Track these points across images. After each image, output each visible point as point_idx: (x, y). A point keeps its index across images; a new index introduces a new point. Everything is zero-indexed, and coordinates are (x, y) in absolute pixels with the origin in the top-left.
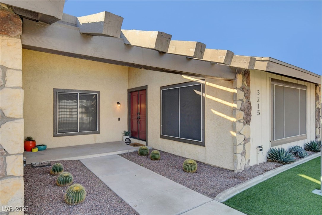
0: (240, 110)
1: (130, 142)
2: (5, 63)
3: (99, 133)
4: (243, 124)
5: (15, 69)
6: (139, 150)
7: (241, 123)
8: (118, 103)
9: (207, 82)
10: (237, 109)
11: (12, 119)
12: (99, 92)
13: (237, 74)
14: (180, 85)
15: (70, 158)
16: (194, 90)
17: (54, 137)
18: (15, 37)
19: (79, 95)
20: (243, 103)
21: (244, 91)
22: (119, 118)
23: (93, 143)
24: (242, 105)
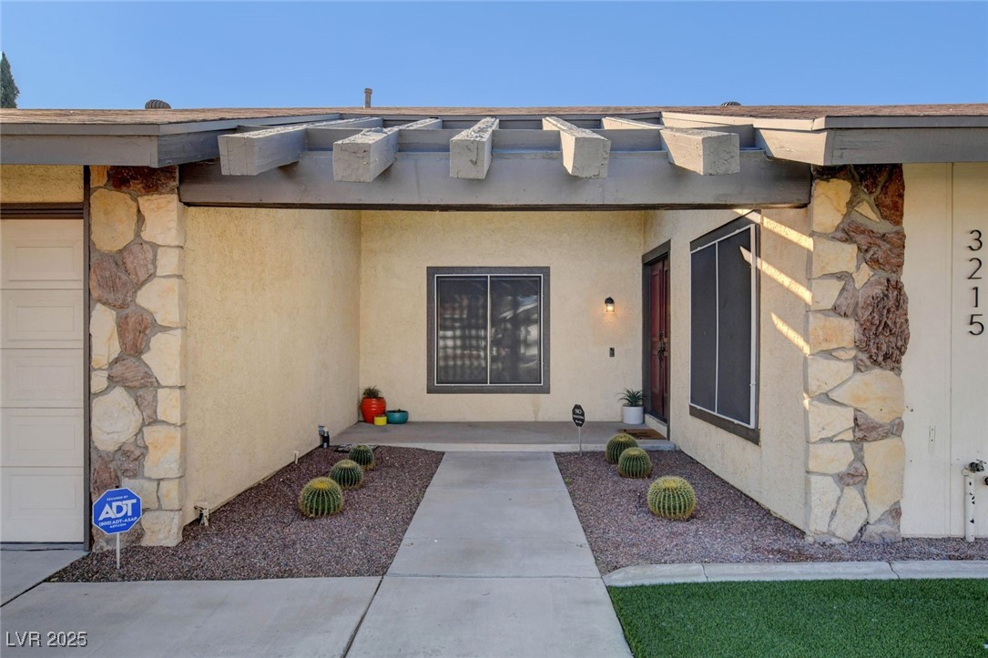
0: (831, 313)
1: (582, 418)
2: (155, 237)
3: (546, 390)
4: (851, 366)
5: (169, 246)
6: (608, 448)
7: (840, 364)
8: (610, 301)
9: (765, 219)
10: (812, 309)
11: (165, 329)
12: (546, 270)
13: (817, 181)
14: (719, 232)
15: (424, 444)
16: (742, 249)
17: (428, 393)
18: (168, 193)
19: (491, 281)
20: (848, 287)
21: (855, 242)
22: (612, 350)
23: (530, 418)
24: (841, 293)
